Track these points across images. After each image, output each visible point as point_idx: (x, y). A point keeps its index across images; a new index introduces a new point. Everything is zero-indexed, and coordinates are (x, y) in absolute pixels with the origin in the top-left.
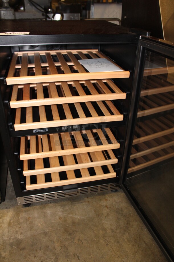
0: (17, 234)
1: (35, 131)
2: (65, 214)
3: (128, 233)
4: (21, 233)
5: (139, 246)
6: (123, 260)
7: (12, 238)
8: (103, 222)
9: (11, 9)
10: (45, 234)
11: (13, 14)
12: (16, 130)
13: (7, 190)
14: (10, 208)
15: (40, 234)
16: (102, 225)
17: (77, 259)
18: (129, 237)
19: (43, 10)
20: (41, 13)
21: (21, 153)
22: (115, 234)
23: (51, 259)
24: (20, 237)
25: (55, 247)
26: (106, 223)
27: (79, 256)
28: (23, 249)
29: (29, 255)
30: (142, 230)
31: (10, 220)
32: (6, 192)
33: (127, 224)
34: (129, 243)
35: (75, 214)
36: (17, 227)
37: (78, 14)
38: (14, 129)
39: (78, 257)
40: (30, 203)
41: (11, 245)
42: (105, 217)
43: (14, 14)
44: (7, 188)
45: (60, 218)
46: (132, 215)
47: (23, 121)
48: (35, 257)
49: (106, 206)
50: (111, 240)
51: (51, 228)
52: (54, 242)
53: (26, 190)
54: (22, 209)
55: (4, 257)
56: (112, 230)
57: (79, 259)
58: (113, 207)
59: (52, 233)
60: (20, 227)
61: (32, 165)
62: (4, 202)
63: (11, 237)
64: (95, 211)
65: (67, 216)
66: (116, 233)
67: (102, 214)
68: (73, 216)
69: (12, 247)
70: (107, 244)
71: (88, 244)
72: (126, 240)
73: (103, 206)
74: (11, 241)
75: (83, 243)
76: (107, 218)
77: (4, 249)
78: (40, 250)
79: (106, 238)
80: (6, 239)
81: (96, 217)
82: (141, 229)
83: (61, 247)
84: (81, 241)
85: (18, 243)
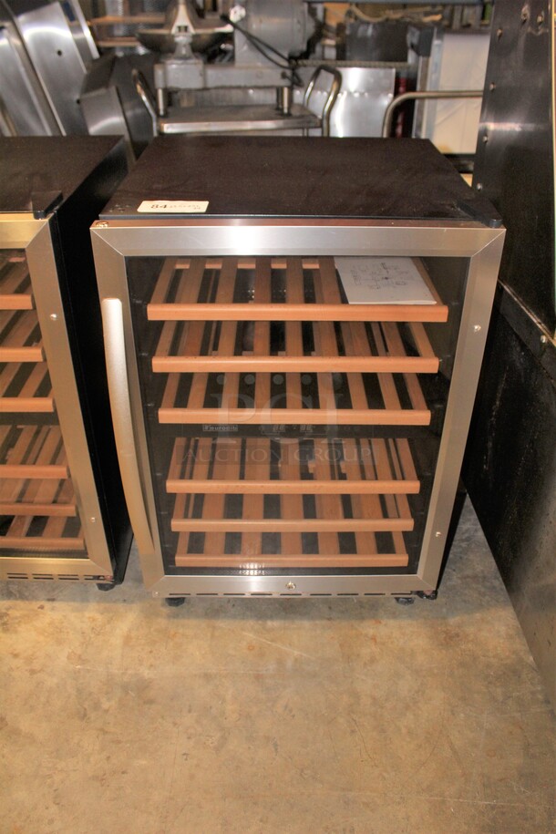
0: (141, 665)
1: (207, 428)
2: (264, 640)
3: (414, 715)
4: (151, 666)
5: (434, 749)
6: (385, 774)
7: (130, 672)
8: (358, 676)
9: (197, 61)
10: (207, 677)
11: (201, 75)
12: (161, 421)
13: (130, 556)
14: (133, 602)
15: (195, 675)
16: (352, 682)
17: (273, 749)
18: (413, 726)
19: (285, 63)
20: (280, 71)
21: (170, 476)
22: (379, 710)
23: (211, 737)
24: (146, 673)
25: (224, 713)
26: (362, 680)
27: (278, 743)
28: (151, 702)
29: (162, 717)
30: (453, 714)
31: (130, 631)
32: (129, 561)
33: (417, 692)
34: (408, 740)
35: (290, 645)
36: (143, 649)
37: (388, 71)
38: (158, 420)
39: (276, 745)
40: (184, 598)
41: (125, 688)
42: (365, 664)
43: (204, 75)
44: (131, 552)
45: (251, 648)
46: (436, 671)
47: (181, 402)
48: (175, 724)
49: (374, 639)
50: (366, 724)
51: (223, 668)
52: (224, 701)
53: (175, 564)
54: (161, 609)
55: (106, 711)
56: (374, 699)
57: (276, 749)
58: (392, 643)
59: (223, 680)
60: (151, 652)
61: (197, 505)
62: (121, 585)
63: (126, 670)
64: (341, 646)
65: (269, 645)
66: (382, 708)
67: (358, 655)
68: (283, 648)
69: (127, 693)
70: (353, 731)
71: (306, 722)
72: (404, 731)
73: (366, 635)
74: (125, 680)
75: (294, 716)
76: (369, 668)
77: (107, 693)
78: (190, 711)
79: (354, 716)
80: (116, 671)
81: (341, 659)
82: (452, 711)
83: (240, 715)
84: (291, 711)
85: (142, 687)
